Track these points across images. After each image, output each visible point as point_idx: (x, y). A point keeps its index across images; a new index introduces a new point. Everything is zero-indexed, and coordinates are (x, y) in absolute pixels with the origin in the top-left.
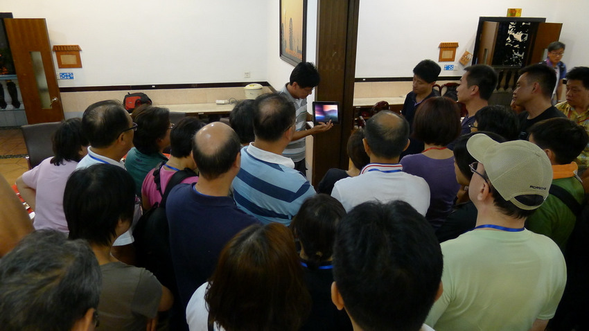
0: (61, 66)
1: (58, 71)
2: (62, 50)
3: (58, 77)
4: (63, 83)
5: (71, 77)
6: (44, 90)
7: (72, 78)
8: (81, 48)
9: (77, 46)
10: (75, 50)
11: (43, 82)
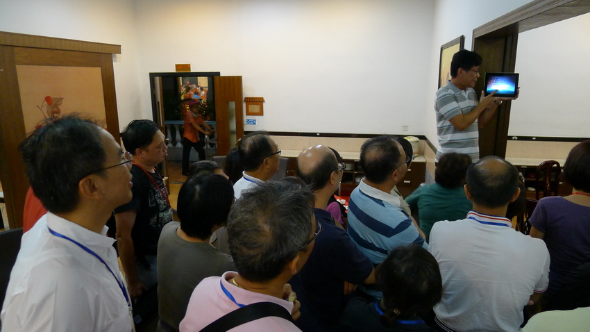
0: (248, 114)
1: (246, 118)
2: (251, 101)
3: (245, 122)
4: (247, 128)
5: (254, 122)
6: (233, 132)
7: (255, 124)
8: (265, 100)
9: (262, 98)
10: (259, 102)
11: (233, 126)
